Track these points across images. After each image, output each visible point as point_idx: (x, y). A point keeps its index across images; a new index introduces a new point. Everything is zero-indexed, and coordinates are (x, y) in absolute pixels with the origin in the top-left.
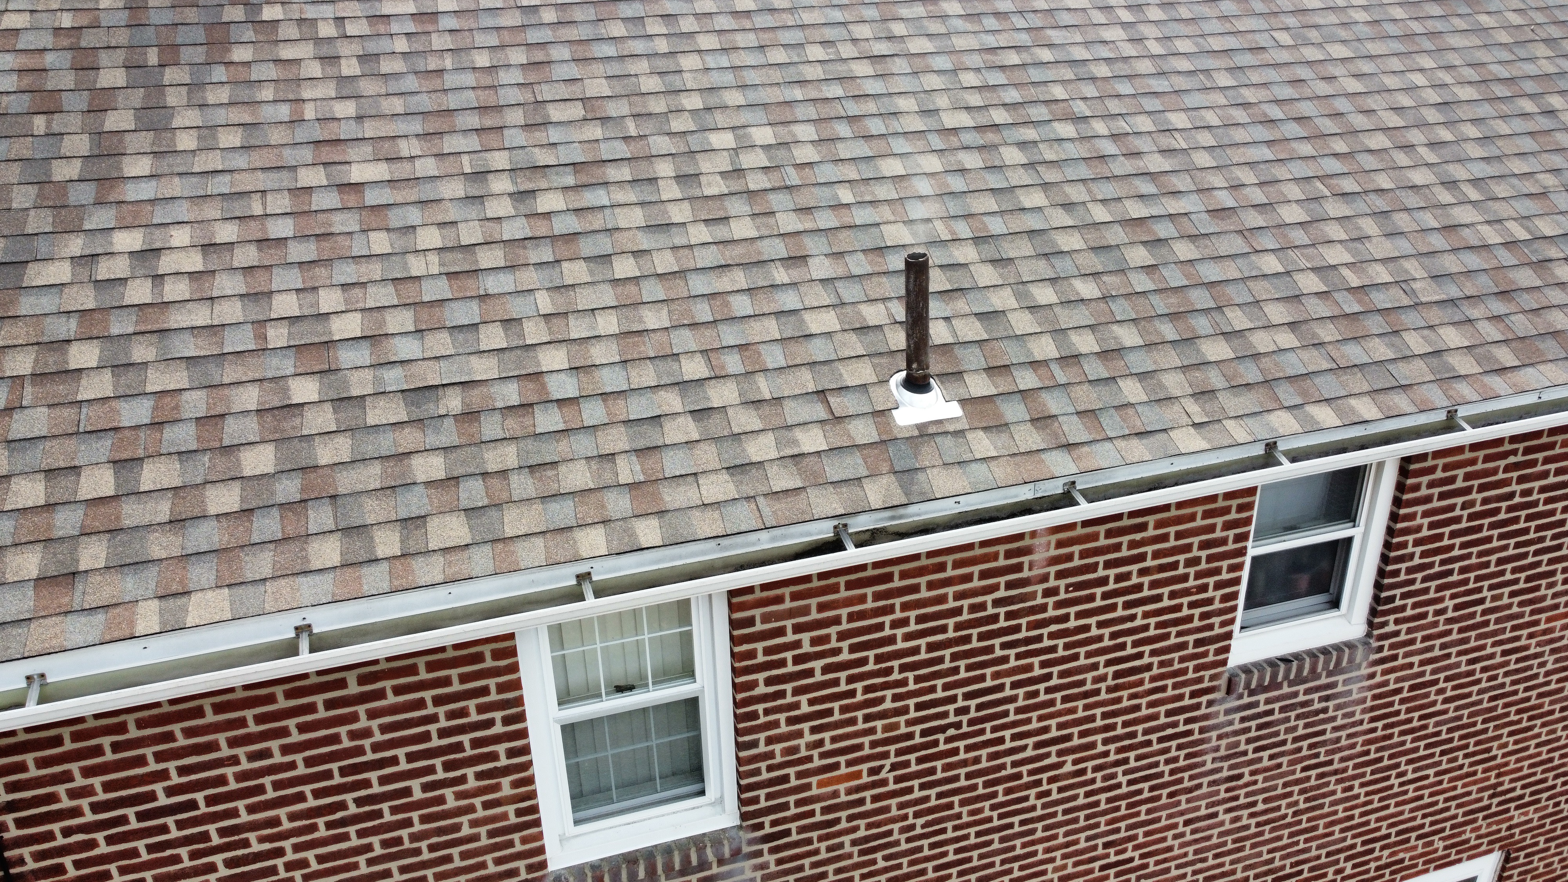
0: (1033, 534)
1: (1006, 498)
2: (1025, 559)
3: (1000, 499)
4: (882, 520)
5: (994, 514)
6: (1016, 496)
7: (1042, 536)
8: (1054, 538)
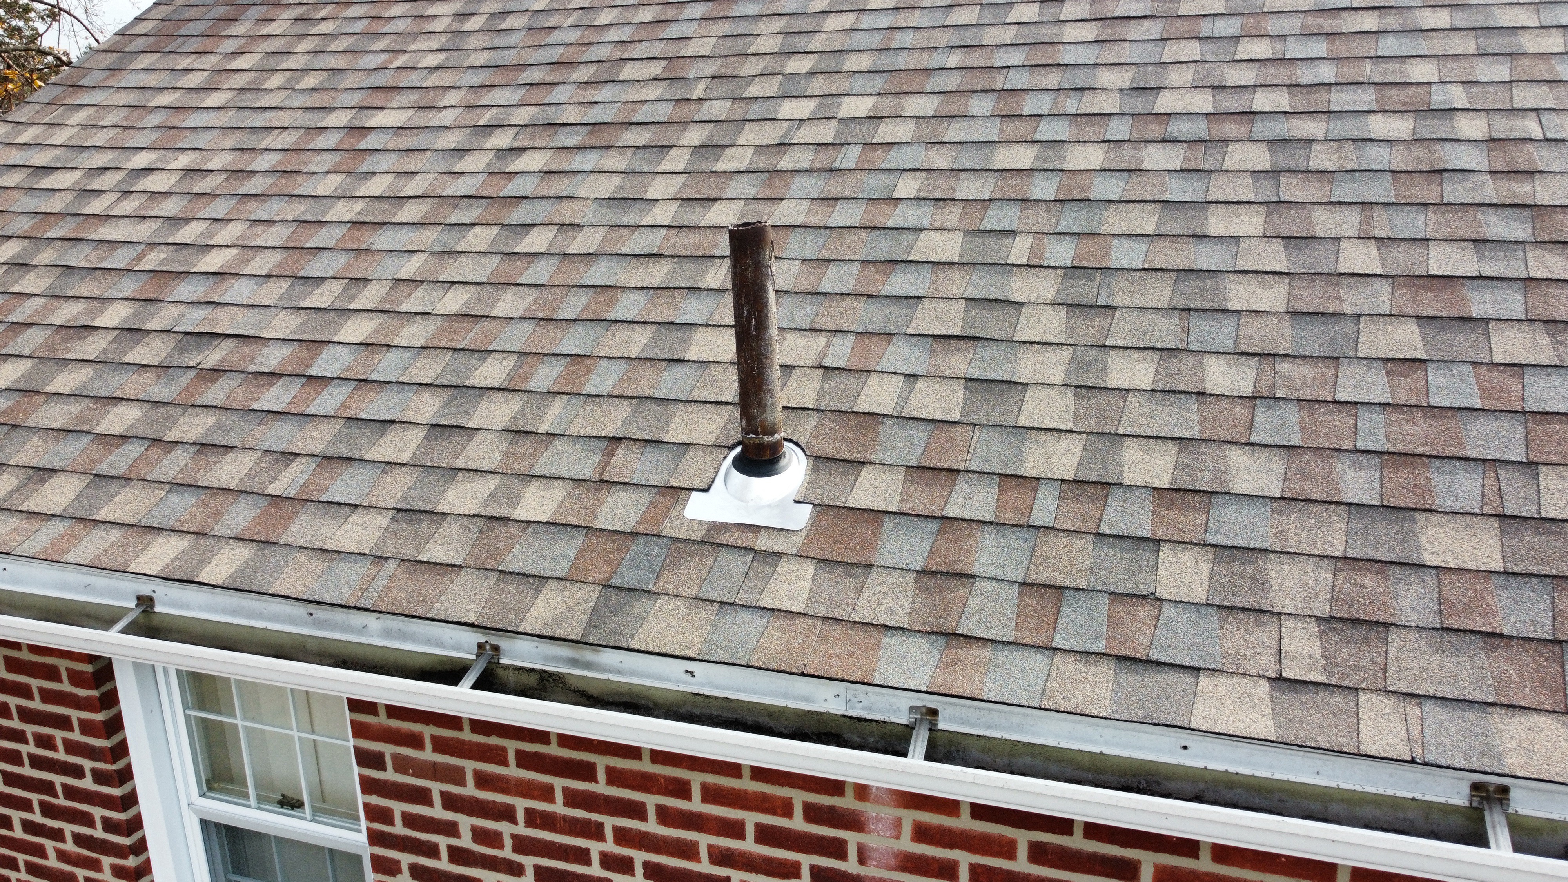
0: (862, 791)
1: (786, 696)
2: (851, 838)
3: (773, 694)
4: (557, 659)
5: (764, 720)
6: (808, 700)
7: (879, 801)
8: (910, 817)
